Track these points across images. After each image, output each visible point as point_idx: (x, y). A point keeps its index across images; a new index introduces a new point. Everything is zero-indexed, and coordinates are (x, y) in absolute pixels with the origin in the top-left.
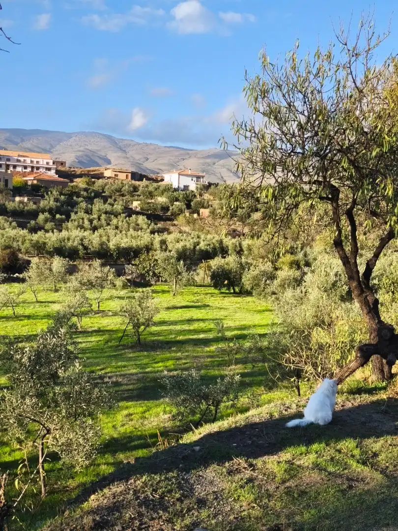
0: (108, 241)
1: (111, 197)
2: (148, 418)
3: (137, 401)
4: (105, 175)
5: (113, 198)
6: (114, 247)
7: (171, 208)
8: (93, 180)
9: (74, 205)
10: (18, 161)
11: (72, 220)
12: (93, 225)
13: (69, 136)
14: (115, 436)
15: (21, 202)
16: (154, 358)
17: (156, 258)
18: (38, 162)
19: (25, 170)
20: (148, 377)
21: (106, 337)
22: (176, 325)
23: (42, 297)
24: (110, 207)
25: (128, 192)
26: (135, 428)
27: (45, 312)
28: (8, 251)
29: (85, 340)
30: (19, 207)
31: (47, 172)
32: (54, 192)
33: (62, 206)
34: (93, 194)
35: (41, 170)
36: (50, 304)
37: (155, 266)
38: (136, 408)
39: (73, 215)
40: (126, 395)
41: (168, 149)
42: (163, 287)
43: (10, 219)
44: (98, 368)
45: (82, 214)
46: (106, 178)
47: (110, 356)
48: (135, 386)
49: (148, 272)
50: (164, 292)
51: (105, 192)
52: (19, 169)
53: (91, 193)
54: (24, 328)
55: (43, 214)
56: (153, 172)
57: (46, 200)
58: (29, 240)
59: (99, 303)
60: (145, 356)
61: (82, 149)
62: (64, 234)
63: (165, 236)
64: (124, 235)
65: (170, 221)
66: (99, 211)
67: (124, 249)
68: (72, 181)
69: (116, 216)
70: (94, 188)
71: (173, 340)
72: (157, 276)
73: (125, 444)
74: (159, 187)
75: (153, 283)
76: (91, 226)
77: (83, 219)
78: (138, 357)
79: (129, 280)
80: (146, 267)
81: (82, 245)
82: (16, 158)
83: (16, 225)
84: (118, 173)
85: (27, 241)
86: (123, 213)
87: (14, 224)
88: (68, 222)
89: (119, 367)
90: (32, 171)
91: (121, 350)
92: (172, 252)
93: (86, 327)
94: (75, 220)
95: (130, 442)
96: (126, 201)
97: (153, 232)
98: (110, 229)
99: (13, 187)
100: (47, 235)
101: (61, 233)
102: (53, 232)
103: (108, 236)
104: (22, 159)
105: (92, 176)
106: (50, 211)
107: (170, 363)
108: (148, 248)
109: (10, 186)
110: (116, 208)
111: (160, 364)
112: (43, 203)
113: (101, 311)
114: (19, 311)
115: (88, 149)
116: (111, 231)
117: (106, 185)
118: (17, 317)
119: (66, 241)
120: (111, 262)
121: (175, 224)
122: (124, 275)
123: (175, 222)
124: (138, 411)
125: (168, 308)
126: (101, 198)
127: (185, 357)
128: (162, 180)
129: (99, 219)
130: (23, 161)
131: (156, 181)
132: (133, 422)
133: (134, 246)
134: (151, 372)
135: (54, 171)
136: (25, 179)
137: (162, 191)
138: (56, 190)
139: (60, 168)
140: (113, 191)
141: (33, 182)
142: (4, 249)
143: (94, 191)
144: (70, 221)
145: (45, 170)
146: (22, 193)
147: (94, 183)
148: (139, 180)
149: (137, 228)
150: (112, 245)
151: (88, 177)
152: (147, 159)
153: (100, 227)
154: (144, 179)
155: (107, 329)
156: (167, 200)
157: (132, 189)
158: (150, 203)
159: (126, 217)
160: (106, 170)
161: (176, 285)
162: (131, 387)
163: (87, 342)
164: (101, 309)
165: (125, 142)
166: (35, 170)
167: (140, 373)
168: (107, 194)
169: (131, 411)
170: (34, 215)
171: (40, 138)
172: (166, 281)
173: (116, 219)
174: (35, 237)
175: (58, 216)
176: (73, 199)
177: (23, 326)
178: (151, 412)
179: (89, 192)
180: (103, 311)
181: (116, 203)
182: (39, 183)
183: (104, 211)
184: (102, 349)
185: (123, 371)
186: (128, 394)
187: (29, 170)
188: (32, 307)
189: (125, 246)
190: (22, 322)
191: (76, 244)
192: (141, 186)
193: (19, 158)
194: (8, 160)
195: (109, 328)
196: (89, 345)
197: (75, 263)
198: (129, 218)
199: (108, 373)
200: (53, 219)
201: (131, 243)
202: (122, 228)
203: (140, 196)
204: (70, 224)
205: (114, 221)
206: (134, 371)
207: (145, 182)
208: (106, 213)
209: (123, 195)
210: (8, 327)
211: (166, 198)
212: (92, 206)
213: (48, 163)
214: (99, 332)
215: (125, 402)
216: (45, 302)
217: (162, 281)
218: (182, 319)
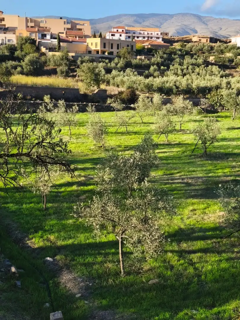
0: (192, 83)
1: (196, 54)
2: (208, 214)
3: (200, 199)
4: (193, 40)
5: (197, 55)
6: (195, 87)
7: (235, 60)
8: (185, 43)
9: (172, 60)
10: (140, 33)
11: (170, 70)
12: (183, 73)
13: (171, 16)
14: (182, 226)
15: (140, 59)
16: (216, 166)
17: (222, 94)
18: (151, 34)
19: (144, 39)
20: (210, 181)
21: (183, 149)
22: (233, 141)
23: (146, 120)
24: (195, 60)
25: (207, 50)
26: (197, 222)
27: (146, 130)
28: (130, 90)
29: (169, 151)
30: (139, 62)
31: (157, 40)
32: (160, 53)
33: (165, 61)
34: (184, 53)
35: (153, 39)
36: (150, 125)
37: (221, 100)
38: (199, 204)
39: (171, 66)
40: (193, 194)
41: (235, 21)
42: (226, 113)
43: (134, 70)
44: (176, 171)
45: (177, 66)
46: (194, 42)
47: (184, 163)
48: (200, 187)
49: (216, 103)
50: (226, 117)
51: (192, 51)
52: (140, 39)
53: (183, 52)
54: (132, 140)
55: (153, 66)
56: (224, 37)
57: (155, 57)
58: (143, 83)
59: (181, 124)
60: (209, 164)
61: (180, 24)
62: (165, 79)
63: (230, 79)
64: (203, 79)
65: (234, 69)
66: (188, 63)
67: (202, 88)
68: (172, 45)
69: (198, 67)
70: (185, 49)
71: (231, 152)
72: (222, 106)
73: (188, 235)
74: (228, 46)
75: (220, 111)
76: (182, 73)
77: (177, 69)
78: (204, 164)
79: (203, 109)
80: (215, 100)
81: (175, 85)
82: (139, 32)
83: (137, 74)
84: (201, 39)
85: (142, 84)
86: (203, 64)
87: (136, 73)
88: (168, 71)
89: (190, 172)
90: (148, 39)
91: (193, 158)
92: (233, 90)
93: (171, 141)
94: (172, 70)
95: (193, 233)
96: (205, 56)
97: (222, 77)
98: (194, 75)
99: (136, 50)
100: (155, 79)
101: (163, 78)
102: (158, 77)
103: (193, 80)
104: (142, 32)
105: (185, 41)
106: (158, 64)
107: (227, 170)
108: (218, 87)
109: (134, 49)
110: (199, 61)
111: (220, 171)
112: (153, 60)
113: (182, 130)
114: (130, 129)
115: (183, 24)
116: (194, 76)
117: (193, 47)
118: (128, 133)
119: (166, 83)
120: (193, 96)
121: (237, 71)
122: (200, 106)
123: (237, 70)
124: (200, 207)
125: (229, 129)
126: (190, 55)
127: (239, 166)
128: (230, 42)
129: (187, 68)
130: (143, 33)
131: (226, 42)
132: (196, 216)
133: (209, 85)
134: (212, 177)
135: (161, 39)
136: (143, 45)
137: (230, 49)
138: (162, 51)
139: (166, 37)
140: (197, 50)
141: (148, 47)
142: (128, 89)
143: (185, 51)
144: (169, 71)
145: (155, 39)
146: (142, 54)
147: (185, 45)
148: (214, 43)
149: (212, 74)
150: (194, 86)
151: (182, 42)
152: (221, 29)
153: (188, 74)
154: (218, 41)
155: (185, 143)
156: (233, 55)
157: (209, 48)
158: (221, 57)
159: (205, 67)
160: (193, 37)
161: (235, 112)
162: (197, 187)
163: (170, 152)
164: (182, 128)
165: (207, 18)
166: (150, 39)
167: (205, 177)
168: (194, 52)
169: (195, 207)
170: (148, 67)
171: (154, 19)
172: (228, 109)
173: (199, 68)
174: (147, 81)
175: (162, 67)
176: (172, 56)
177: (131, 139)
178: (210, 209)
179: (182, 51)
180: (183, 130)
181: (199, 58)
182: (151, 47)
183: (191, 63)
184: (180, 157)
185: (192, 175)
186: (194, 192)
187: (146, 39)
188: (139, 126)
189: (202, 86)
190: (130, 136)
191: (171, 85)
192: (216, 46)
193: (141, 32)
194: (134, 33)
195: (186, 142)
196: (171, 154)
197: (170, 97)
198: (207, 67)
199: (182, 175)
200: (159, 69)
201: (207, 84)
202: (202, 74)
203: (215, 53)
204: (169, 73)
205: (197, 70)
206: (201, 175)
207: (218, 43)
208: (192, 64)
209: (204, 53)
210: (122, 140)
211: (232, 53)
212: (183, 60)
213: (157, 34)
214: (179, 145)
215: (191, 199)
216: (147, 123)
217: (225, 109)
218: (237, 137)
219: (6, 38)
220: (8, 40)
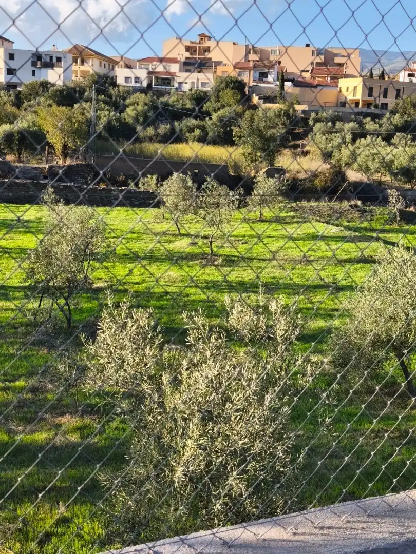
219: (198, 79)
220: (202, 83)
